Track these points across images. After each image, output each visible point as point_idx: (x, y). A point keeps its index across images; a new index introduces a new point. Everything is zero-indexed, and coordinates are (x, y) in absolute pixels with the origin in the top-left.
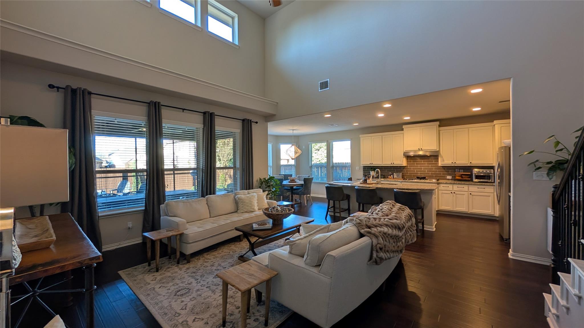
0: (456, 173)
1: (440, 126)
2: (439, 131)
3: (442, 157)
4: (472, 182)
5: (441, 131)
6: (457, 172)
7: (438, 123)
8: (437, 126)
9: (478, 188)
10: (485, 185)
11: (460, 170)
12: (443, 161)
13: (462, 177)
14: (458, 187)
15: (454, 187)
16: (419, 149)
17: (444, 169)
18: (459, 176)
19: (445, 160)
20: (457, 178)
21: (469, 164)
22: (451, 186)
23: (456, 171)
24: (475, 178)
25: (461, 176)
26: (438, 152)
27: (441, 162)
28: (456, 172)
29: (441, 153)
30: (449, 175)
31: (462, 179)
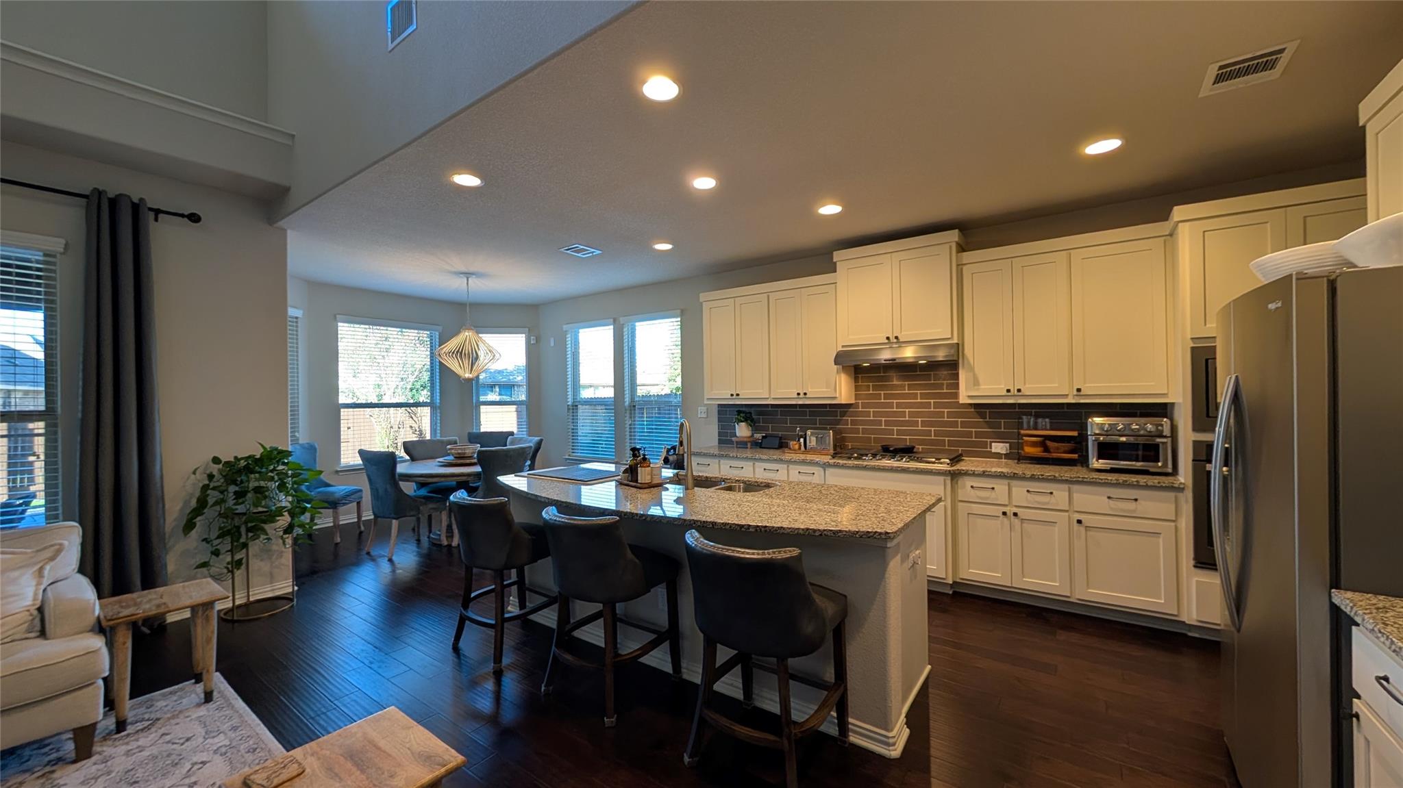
0: (1022, 432)
1: (962, 248)
2: (960, 266)
3: (971, 369)
4: (1084, 470)
5: (965, 268)
6: (1029, 429)
7: (954, 236)
8: (951, 247)
9: (1109, 498)
10: (1137, 486)
11: (1040, 420)
12: (976, 382)
13: (1046, 450)
14: (1028, 491)
15: (1014, 490)
16: (888, 338)
17: (982, 416)
18: (1034, 444)
19: (981, 381)
20: (1029, 450)
21: (1070, 397)
22: (1001, 487)
23: (1025, 426)
24: (1096, 454)
25: (1044, 442)
26: (958, 348)
27: (966, 389)
28: (1022, 429)
29: (968, 351)
30: (1001, 438)
31: (1046, 455)
